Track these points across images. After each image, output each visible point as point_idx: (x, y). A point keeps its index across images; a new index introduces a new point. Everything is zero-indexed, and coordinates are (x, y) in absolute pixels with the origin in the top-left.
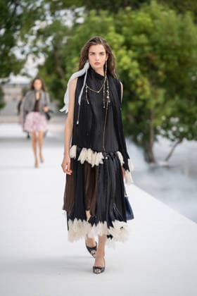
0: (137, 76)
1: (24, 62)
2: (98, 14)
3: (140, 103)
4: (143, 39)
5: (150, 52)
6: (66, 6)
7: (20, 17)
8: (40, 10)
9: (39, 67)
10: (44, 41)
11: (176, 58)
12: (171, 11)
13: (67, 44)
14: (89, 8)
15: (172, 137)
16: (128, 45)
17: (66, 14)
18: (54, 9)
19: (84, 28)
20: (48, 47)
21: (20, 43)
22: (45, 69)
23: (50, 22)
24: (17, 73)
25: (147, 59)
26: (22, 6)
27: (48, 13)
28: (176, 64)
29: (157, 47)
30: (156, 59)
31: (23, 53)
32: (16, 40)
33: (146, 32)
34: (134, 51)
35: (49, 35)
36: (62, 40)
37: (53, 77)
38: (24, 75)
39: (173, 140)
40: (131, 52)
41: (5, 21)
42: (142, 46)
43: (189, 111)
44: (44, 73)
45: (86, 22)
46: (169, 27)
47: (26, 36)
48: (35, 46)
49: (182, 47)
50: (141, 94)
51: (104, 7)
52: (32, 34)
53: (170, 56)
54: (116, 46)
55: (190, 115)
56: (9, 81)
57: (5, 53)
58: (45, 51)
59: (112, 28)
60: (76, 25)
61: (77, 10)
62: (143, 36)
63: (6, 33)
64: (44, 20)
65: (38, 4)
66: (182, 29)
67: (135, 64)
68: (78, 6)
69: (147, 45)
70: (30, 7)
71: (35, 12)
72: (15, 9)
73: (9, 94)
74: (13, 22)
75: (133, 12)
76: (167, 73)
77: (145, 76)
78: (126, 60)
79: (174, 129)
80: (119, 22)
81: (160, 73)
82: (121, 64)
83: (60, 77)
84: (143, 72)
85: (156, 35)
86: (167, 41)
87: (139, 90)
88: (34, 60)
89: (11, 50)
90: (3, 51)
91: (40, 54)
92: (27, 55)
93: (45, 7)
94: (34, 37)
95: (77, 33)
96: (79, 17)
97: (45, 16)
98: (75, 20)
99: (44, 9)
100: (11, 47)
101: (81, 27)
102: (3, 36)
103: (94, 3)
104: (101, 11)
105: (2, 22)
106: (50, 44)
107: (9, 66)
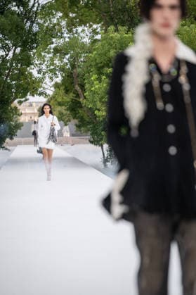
1: (41, 80)
2: (117, 30)
6: (82, 23)
7: (36, 34)
9: (56, 86)
10: (61, 59)
13: (84, 62)
14: (107, 25)
17: (83, 30)
18: (71, 25)
19: (103, 46)
20: (66, 64)
21: (36, 61)
22: (62, 88)
23: (67, 40)
24: (34, 92)
26: (38, 24)
27: (64, 30)
31: (39, 72)
35: (67, 54)
36: (80, 57)
37: (72, 95)
38: (40, 94)
44: (62, 91)
45: (103, 39)
47: (43, 54)
48: (53, 64)
52: (49, 53)
56: (26, 100)
57: (22, 73)
58: (62, 69)
60: (96, 41)
61: (95, 26)
63: (22, 51)
64: (61, 37)
65: (55, 21)
68: (95, 22)
70: (46, 24)
72: (31, 27)
73: (26, 114)
74: (30, 40)
83: (78, 96)
88: (51, 78)
89: (28, 68)
90: (19, 70)
91: (57, 72)
92: (44, 74)
93: (62, 24)
94: (51, 55)
95: (95, 50)
96: (97, 33)
97: (62, 33)
98: (93, 36)
99: (61, 26)
100: (28, 66)
101: (100, 43)
102: (19, 54)
103: (112, 19)
104: (120, 28)
105: (19, 40)
106: (67, 61)
107: (26, 86)
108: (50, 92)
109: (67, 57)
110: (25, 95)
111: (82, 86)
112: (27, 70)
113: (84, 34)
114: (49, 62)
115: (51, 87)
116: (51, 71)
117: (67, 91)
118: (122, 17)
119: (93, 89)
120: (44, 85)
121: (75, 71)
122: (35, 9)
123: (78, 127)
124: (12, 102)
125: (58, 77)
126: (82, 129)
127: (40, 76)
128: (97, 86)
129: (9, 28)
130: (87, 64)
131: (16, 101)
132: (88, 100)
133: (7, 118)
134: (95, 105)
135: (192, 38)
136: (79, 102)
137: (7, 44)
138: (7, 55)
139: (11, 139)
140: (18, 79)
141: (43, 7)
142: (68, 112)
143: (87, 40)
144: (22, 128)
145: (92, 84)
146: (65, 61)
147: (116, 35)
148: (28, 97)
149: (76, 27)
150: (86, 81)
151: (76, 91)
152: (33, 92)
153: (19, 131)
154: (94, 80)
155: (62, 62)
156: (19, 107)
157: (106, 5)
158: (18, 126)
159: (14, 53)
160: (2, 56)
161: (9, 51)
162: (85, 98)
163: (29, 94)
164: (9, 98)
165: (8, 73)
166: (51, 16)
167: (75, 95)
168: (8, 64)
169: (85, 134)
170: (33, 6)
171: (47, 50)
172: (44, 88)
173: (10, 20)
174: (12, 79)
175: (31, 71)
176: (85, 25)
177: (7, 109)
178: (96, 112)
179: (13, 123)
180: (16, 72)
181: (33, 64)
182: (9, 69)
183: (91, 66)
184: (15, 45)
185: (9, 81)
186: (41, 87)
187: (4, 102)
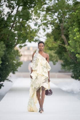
1: (37, 31)
9: (48, 35)
13: (69, 18)
21: (34, 17)
22: (52, 37)
31: (36, 24)
35: (56, 12)
36: (66, 15)
37: (59, 42)
38: (36, 41)
44: (52, 40)
47: (39, 11)
48: (46, 19)
52: (43, 11)
56: (25, 45)
57: (22, 25)
63: (23, 8)
73: (25, 56)
74: (29, 1)
83: (64, 43)
88: (44, 29)
89: (28, 22)
90: (21, 23)
91: (49, 25)
92: (39, 26)
95: (77, 9)
100: (27, 20)
102: (21, 12)
105: (21, 1)
106: (56, 17)
107: (25, 35)
109: (56, 14)
110: (24, 42)
111: (67, 36)
112: (26, 23)
114: (43, 18)
115: (44, 36)
116: (44, 24)
117: (56, 40)
119: (75, 38)
121: (61, 24)
123: (63, 66)
124: (15, 46)
125: (49, 29)
126: (66, 67)
127: (36, 28)
128: (78, 36)
130: (70, 20)
131: (18, 46)
132: (71, 47)
133: (11, 58)
134: (76, 50)
136: (65, 48)
137: (13, 4)
138: (12, 12)
139: (14, 73)
142: (56, 55)
144: (22, 65)
145: (74, 35)
146: (55, 17)
150: (70, 32)
151: (62, 39)
152: (30, 39)
153: (19, 67)
154: (76, 32)
155: (52, 17)
156: (20, 50)
158: (19, 64)
159: (17, 10)
160: (9, 12)
161: (13, 8)
162: (69, 44)
163: (27, 40)
164: (12, 43)
165: (13, 25)
167: (61, 43)
168: (13, 19)
169: (68, 71)
171: (41, 9)
172: (39, 37)
174: (15, 30)
175: (29, 24)
177: (11, 51)
178: (77, 55)
179: (15, 62)
180: (18, 24)
181: (31, 19)
182: (13, 22)
183: (74, 21)
184: (18, 4)
185: (13, 31)
186: (37, 35)
187: (10, 46)
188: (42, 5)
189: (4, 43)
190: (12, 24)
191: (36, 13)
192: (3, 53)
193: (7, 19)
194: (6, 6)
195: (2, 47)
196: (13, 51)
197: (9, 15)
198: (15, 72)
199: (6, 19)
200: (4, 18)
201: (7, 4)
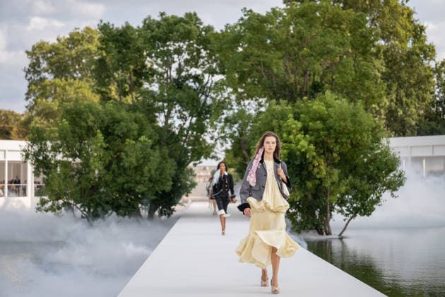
0: (314, 157)
1: (214, 146)
2: (278, 103)
3: (317, 182)
4: (319, 124)
5: (325, 136)
6: (250, 97)
7: (209, 107)
8: (227, 100)
9: (227, 151)
10: (231, 128)
11: (349, 141)
12: (344, 100)
13: (250, 130)
14: (270, 98)
15: (346, 212)
16: (305, 130)
17: (249, 104)
18: (240, 98)
19: (267, 117)
20: (235, 132)
21: (209, 130)
22: (231, 152)
23: (236, 111)
24: (207, 156)
25: (323, 142)
26: (211, 98)
27: (234, 103)
28: (350, 146)
29: (332, 131)
30: (331, 143)
31: (212, 138)
32: (207, 127)
33: (322, 119)
34: (311, 135)
35: (235, 123)
36: (247, 127)
37: (239, 159)
38: (213, 157)
39: (347, 215)
40: (307, 136)
41: (197, 110)
42: (318, 130)
43: (361, 189)
44: (231, 155)
45: (267, 110)
46: (342, 114)
47: (215, 123)
48: (224, 132)
49: (355, 132)
50: (318, 173)
51: (284, 97)
52: (220, 122)
53: (344, 140)
54: (294, 131)
55: (362, 192)
56: (200, 163)
57: (197, 138)
58: (232, 136)
59: (291, 115)
60: (261, 113)
61: (260, 100)
62: (319, 122)
63: (197, 120)
64: (231, 109)
65: (226, 95)
66: (354, 115)
67: (312, 147)
68: (260, 97)
69: (323, 130)
70: (218, 98)
71: (224, 102)
72: (206, 99)
73: (200, 177)
74: (204, 112)
75: (310, 101)
76: (340, 154)
77: (320, 158)
78: (304, 143)
79: (348, 205)
80: (297, 110)
81: (335, 155)
82: (299, 147)
83: (245, 159)
84: (319, 154)
85: (330, 122)
86: (340, 126)
87: (316, 170)
88: (222, 144)
89: (202, 136)
90: (195, 137)
91: (227, 139)
92: (216, 140)
93: (231, 98)
94: (222, 124)
95: (260, 120)
96: (262, 106)
97: (232, 106)
98: (259, 109)
99: (231, 100)
100: (202, 133)
101: (264, 115)
102: (195, 124)
103: (275, 93)
104: (281, 101)
105: (194, 111)
106: (236, 130)
107: (200, 151)
108: (222, 156)
109: (236, 126)
110: (199, 158)
111: (248, 151)
113: (251, 107)
114: (220, 130)
115: (222, 151)
116: (223, 138)
117: (236, 156)
118: (283, 92)
120: (215, 150)
121: (242, 138)
122: (209, 85)
124: (188, 164)
125: (228, 143)
127: (213, 142)
129: (186, 101)
130: (253, 132)
131: (191, 165)
135: (343, 110)
137: (184, 115)
138: (184, 124)
139: (187, 196)
140: (194, 145)
141: (216, 84)
142: (236, 174)
143: (253, 112)
144: (196, 187)
147: (278, 108)
148: (203, 159)
149: (243, 100)
150: (252, 147)
151: (243, 155)
153: (193, 189)
156: (194, 169)
157: (269, 82)
158: (194, 185)
159: (191, 123)
160: (180, 125)
161: (186, 120)
163: (202, 157)
164: (185, 161)
166: (222, 91)
167: (242, 159)
168: (185, 133)
170: (207, 83)
171: (218, 120)
172: (216, 153)
173: (188, 94)
174: (188, 145)
175: (205, 137)
176: (252, 99)
177: (183, 170)
179: (188, 183)
180: (192, 138)
181: (206, 132)
182: (186, 136)
183: (256, 134)
184: (191, 115)
185: (186, 146)
186: (213, 151)
187: (181, 164)
188: (219, 116)
189: (176, 161)
190: (184, 138)
191: (212, 125)
192: (175, 172)
193: (179, 132)
194: (178, 118)
195: (172, 166)
196: (186, 169)
197: (181, 127)
198: (189, 194)
199: (177, 132)
200: (174, 132)
201: (179, 115)
